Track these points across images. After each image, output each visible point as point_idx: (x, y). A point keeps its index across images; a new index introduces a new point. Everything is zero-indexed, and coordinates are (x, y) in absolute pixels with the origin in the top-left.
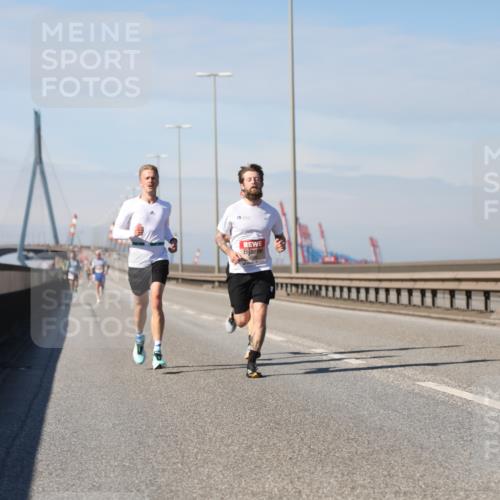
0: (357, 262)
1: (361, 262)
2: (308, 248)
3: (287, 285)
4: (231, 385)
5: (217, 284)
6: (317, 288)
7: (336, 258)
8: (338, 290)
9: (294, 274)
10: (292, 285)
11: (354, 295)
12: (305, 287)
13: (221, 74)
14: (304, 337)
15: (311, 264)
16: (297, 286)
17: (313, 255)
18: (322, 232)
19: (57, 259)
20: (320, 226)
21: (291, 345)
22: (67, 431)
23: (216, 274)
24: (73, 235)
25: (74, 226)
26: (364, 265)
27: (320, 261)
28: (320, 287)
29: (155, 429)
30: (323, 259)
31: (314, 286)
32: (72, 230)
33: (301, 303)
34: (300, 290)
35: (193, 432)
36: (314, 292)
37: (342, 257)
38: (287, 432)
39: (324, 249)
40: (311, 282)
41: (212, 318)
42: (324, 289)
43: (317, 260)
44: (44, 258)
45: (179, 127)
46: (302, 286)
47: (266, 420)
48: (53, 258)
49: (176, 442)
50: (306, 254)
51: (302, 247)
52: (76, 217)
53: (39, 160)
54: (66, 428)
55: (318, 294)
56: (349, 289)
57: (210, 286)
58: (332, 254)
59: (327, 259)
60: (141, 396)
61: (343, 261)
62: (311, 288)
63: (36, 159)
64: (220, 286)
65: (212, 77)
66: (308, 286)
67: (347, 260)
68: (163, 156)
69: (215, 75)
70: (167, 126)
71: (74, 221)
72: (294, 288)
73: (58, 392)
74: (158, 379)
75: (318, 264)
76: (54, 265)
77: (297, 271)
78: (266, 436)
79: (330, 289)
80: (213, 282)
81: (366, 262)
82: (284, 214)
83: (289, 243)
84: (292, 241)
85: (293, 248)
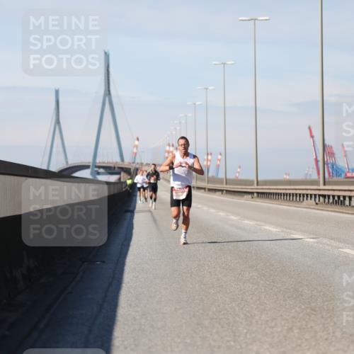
2: (333, 165)
3: (315, 195)
4: (272, 278)
5: (255, 194)
6: (342, 198)
9: (322, 187)
10: (319, 195)
12: (331, 197)
13: (260, 18)
14: (332, 239)
15: (335, 179)
16: (324, 196)
17: (337, 171)
18: (345, 152)
19: (122, 174)
20: (343, 146)
22: (137, 314)
23: (256, 187)
24: (136, 154)
25: (136, 146)
27: (343, 175)
28: (344, 197)
29: (210, 313)
30: (346, 174)
31: (339, 197)
32: (135, 150)
33: (328, 211)
34: (327, 200)
35: (242, 316)
36: (339, 201)
38: (322, 317)
39: (347, 166)
40: (337, 193)
41: (252, 223)
42: (347, 199)
43: (340, 175)
44: (112, 174)
45: (224, 64)
46: (329, 196)
47: (303, 307)
48: (119, 173)
49: (228, 324)
50: (330, 170)
51: (328, 164)
52: (138, 139)
53: (108, 92)
54: (137, 311)
55: (342, 203)
57: (250, 196)
58: (352, 170)
59: (349, 175)
60: (197, 285)
62: (336, 198)
63: (105, 91)
64: (258, 196)
65: (252, 21)
66: (334, 197)
68: (210, 88)
69: (255, 19)
71: (136, 142)
72: (321, 198)
73: (129, 283)
74: (210, 272)
75: (342, 178)
76: (120, 179)
77: (325, 184)
78: (304, 320)
80: (252, 193)
82: (312, 136)
83: (317, 161)
84: (320, 158)
85: (321, 164)
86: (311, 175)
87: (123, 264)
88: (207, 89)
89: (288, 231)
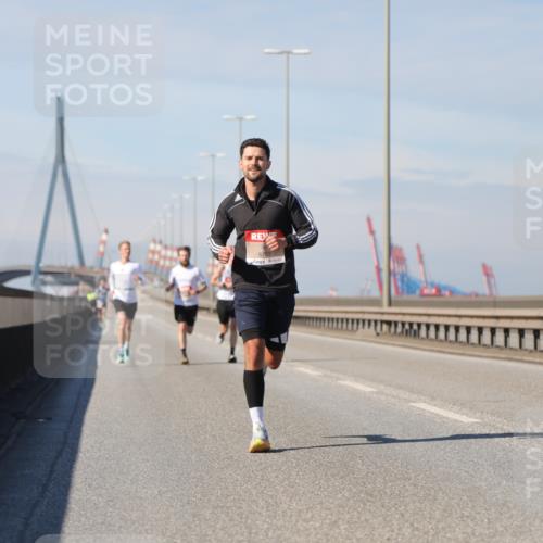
0: (465, 295)
1: (470, 295)
2: (403, 276)
3: (376, 322)
6: (415, 327)
7: (439, 290)
8: (442, 330)
9: (386, 309)
10: (382, 322)
11: (463, 336)
12: (400, 325)
13: (296, 51)
14: (400, 387)
15: (406, 297)
16: (389, 323)
17: (409, 285)
18: (421, 257)
19: (82, 284)
20: (418, 247)
21: (383, 398)
24: (102, 254)
25: (104, 243)
26: (474, 299)
27: (418, 292)
28: (419, 325)
29: (213, 498)
30: (422, 291)
31: (411, 324)
32: (101, 248)
34: (393, 329)
35: (262, 503)
36: (411, 331)
37: (446, 288)
39: (423, 279)
40: (408, 319)
42: (424, 328)
43: (414, 292)
45: (241, 119)
46: (396, 323)
47: (354, 490)
48: (77, 284)
50: (399, 284)
51: (395, 275)
52: (106, 232)
53: (61, 158)
55: (416, 334)
56: (457, 329)
58: (433, 285)
59: (426, 291)
60: (193, 457)
61: (447, 293)
62: (407, 326)
63: (57, 158)
65: (284, 56)
66: (403, 324)
67: (452, 292)
68: (219, 155)
69: (288, 53)
70: (226, 117)
71: (104, 237)
72: (385, 327)
73: (88, 451)
74: (214, 436)
75: (416, 297)
76: (77, 292)
77: (390, 304)
78: (355, 510)
79: (432, 329)
81: (477, 295)
82: (372, 232)
83: (379, 270)
84: (384, 266)
85: (384, 275)
86: (369, 291)
87: (81, 422)
88: (213, 156)
89: (335, 374)
